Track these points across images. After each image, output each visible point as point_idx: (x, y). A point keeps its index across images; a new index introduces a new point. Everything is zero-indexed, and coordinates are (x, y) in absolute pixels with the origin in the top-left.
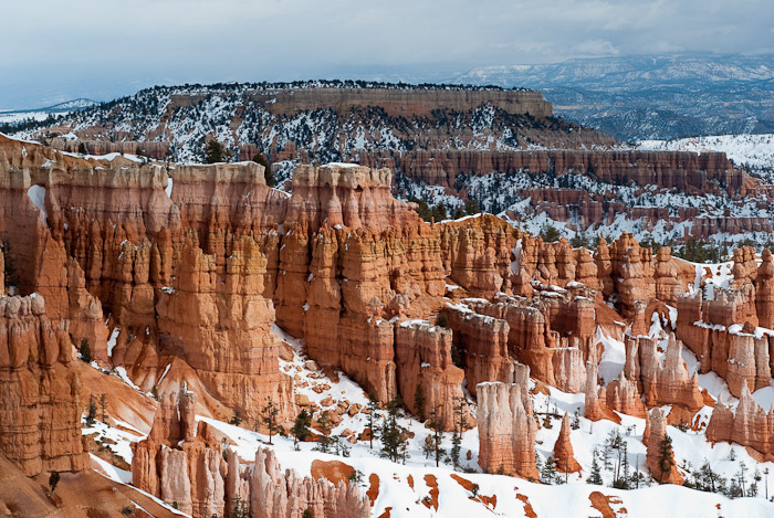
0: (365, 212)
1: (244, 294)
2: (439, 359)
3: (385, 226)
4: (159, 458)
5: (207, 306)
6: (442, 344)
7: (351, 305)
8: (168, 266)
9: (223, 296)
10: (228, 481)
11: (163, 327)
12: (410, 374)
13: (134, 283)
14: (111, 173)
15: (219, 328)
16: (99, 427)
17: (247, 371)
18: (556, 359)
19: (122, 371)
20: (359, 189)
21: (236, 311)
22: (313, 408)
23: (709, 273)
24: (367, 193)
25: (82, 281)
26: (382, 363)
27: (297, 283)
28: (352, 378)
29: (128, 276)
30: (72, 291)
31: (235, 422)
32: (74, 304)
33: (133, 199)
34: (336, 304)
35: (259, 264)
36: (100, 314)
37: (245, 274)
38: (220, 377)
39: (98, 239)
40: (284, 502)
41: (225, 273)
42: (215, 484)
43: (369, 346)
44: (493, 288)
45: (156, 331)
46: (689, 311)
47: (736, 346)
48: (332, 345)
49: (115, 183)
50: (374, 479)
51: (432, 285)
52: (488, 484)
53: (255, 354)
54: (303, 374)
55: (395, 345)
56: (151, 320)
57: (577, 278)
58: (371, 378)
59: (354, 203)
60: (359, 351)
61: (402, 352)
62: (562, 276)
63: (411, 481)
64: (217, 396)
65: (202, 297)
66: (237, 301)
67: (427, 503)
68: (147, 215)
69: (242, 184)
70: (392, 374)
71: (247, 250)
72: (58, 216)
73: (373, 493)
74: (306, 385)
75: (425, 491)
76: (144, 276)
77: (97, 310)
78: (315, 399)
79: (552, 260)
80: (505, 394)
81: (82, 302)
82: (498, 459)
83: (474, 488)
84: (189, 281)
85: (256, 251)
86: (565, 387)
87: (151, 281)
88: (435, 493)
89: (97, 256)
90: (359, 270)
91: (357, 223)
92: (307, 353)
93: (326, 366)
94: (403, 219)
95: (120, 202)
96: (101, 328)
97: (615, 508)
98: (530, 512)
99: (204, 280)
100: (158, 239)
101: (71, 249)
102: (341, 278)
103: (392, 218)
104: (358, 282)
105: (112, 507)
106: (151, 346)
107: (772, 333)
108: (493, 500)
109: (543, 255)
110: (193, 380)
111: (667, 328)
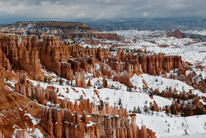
0: (56, 44)
1: (34, 58)
2: (68, 68)
4: (19, 86)
5: (28, 60)
6: (69, 66)
7: (53, 60)
8: (21, 53)
9: (31, 59)
10: (32, 90)
11: (20, 64)
12: (64, 71)
13: (15, 56)
14: (10, 37)
15: (30, 64)
16: (9, 81)
17: (35, 71)
18: (88, 68)
19: (13, 71)
20: (54, 40)
21: (33, 61)
22: (47, 77)
23: (113, 54)
24: (56, 41)
25: (5, 56)
26: (59, 69)
27: (44, 56)
28: (54, 72)
29: (14, 55)
30: (3, 58)
31: (33, 80)
32: (3, 60)
33: (14, 42)
34: (51, 59)
35: (37, 53)
36: (9, 62)
37: (34, 55)
38: (31, 72)
39: (8, 49)
40: (42, 93)
41: (31, 54)
42: (30, 90)
43: (57, 66)
44: (78, 56)
45: (19, 65)
46: (110, 60)
47: (118, 65)
48: (50, 66)
49: (11, 39)
50: (58, 89)
51: (67, 56)
52: (77, 89)
53: (37, 68)
54: (46, 72)
56: (18, 63)
57: (92, 55)
58: (57, 72)
59: (54, 42)
60: (55, 67)
61: (62, 67)
62: (89, 54)
63: (64, 89)
64: (30, 75)
65: (27, 59)
66: (33, 59)
67: (67, 92)
68: (17, 45)
69: (33, 39)
70: (61, 71)
73: (57, 91)
74: (47, 74)
75: (66, 90)
76: (17, 55)
78: (48, 75)
79: (87, 51)
80: (80, 74)
81: (5, 60)
82: (79, 84)
83: (75, 90)
85: (36, 51)
86: (90, 73)
87: (18, 56)
88: (68, 91)
89: (8, 51)
90: (55, 54)
91: (54, 46)
92: (46, 68)
93: (49, 70)
94: (62, 45)
95: (11, 42)
96: (9, 64)
97: (98, 92)
98: (84, 93)
99: (27, 56)
100: (19, 49)
101: (3, 50)
102: (51, 55)
103: (60, 45)
104: (55, 56)
105: (10, 95)
106: (18, 67)
107: (123, 63)
108: (78, 92)
109: (86, 51)
110: (26, 73)
111: (106, 63)
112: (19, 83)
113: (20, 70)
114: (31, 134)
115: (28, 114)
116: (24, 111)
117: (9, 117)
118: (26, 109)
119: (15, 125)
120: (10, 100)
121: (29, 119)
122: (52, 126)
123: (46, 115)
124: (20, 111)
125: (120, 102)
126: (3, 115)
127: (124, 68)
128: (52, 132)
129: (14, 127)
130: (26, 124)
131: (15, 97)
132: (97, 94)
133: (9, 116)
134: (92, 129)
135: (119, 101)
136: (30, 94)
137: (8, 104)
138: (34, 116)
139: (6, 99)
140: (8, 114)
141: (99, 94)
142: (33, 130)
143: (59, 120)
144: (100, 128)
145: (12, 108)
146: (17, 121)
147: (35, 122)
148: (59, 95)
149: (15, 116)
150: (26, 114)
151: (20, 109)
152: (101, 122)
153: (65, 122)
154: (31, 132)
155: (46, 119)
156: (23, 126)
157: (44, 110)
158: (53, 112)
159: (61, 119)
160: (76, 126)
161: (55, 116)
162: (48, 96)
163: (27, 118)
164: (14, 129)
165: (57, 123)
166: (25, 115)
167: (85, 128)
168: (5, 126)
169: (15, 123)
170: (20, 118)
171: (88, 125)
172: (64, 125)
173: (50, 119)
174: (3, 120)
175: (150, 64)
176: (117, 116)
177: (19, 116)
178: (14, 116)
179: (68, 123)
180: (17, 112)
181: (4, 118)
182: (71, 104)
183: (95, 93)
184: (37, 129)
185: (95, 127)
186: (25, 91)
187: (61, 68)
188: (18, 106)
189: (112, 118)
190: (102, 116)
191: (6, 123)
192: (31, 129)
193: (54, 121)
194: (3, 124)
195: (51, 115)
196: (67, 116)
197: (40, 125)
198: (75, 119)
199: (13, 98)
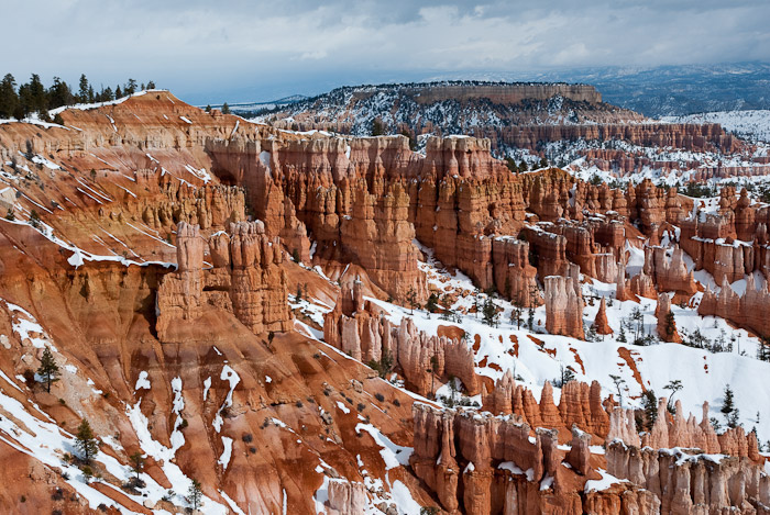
0: (473, 167)
1: (395, 220)
2: (520, 261)
3: (486, 175)
4: (340, 324)
5: (372, 227)
6: (522, 251)
7: (464, 227)
8: (347, 202)
9: (381, 222)
10: (383, 338)
11: (345, 241)
12: (501, 270)
13: (326, 214)
14: (311, 143)
15: (379, 242)
16: (303, 303)
17: (397, 269)
18: (598, 262)
19: (319, 268)
20: (470, 152)
21: (390, 231)
22: (439, 292)
23: (703, 205)
24: (474, 155)
25: (293, 212)
26: (484, 264)
27: (430, 213)
28: (465, 273)
29: (322, 208)
30: (287, 218)
31: (389, 301)
32: (288, 226)
33: (326, 160)
34: (454, 226)
35: (405, 201)
36: (305, 233)
37: (395, 208)
38: (380, 272)
39: (303, 185)
40: (419, 351)
41: (382, 206)
42: (375, 340)
43: (476, 253)
44: (557, 216)
45: (340, 243)
46: (688, 230)
47: (721, 253)
48: (452, 252)
49: (314, 150)
50: (477, 337)
51: (517, 213)
52: (551, 341)
53: (402, 258)
54: (434, 271)
55: (493, 253)
56: (337, 236)
57: (613, 209)
58: (477, 273)
59: (467, 161)
60: (469, 256)
61: (496, 257)
62: (603, 208)
63: (501, 339)
64: (378, 284)
65: (368, 222)
66: (391, 224)
67: (511, 352)
68: (334, 171)
69: (393, 150)
70: (490, 271)
71: (396, 193)
72: (278, 170)
73: (476, 347)
74: (437, 281)
75: (510, 345)
76: (333, 209)
77: (303, 228)
78: (441, 286)
79: (596, 197)
80: (563, 284)
81: (294, 225)
82: (559, 324)
83: (542, 343)
84: (361, 212)
85: (402, 192)
86: (603, 279)
87: (337, 212)
88: (516, 347)
89: (303, 196)
90: (469, 204)
91: (468, 174)
92: (436, 257)
93: (448, 265)
94: (498, 171)
95: (317, 161)
96: (306, 242)
97: (635, 358)
98: (578, 360)
99: (369, 211)
100: (340, 185)
101: (287, 192)
102: (457, 209)
103: (490, 171)
104: (469, 212)
105: (306, 354)
106: (338, 253)
107: (746, 244)
108: (554, 352)
109: (590, 194)
110: (363, 275)
111: (673, 241)
112: (339, 309)
113: (344, 262)
114: (377, 501)
115: (368, 428)
116: (353, 414)
117: (302, 432)
118: (361, 408)
119: (324, 464)
120: (305, 371)
121: (370, 444)
122: (455, 478)
123: (433, 435)
124: (340, 412)
125: (729, 402)
126: (283, 425)
127: (750, 263)
128: (453, 502)
129: (319, 470)
130: (361, 463)
131: (324, 362)
132: (632, 365)
133: (304, 429)
134: (610, 504)
135: (723, 396)
136: (376, 355)
137: (299, 384)
138: (389, 436)
139: (294, 368)
140: (300, 423)
141: (640, 367)
142: (386, 488)
143: (479, 455)
144: (644, 500)
145: (314, 400)
146: (330, 448)
147: (391, 458)
148: (483, 364)
149: (323, 431)
150: (360, 426)
151: (341, 405)
152: (648, 477)
153: (504, 466)
154: (380, 495)
155: (432, 447)
156: (349, 469)
157: (425, 416)
158: (457, 427)
159: (487, 453)
160: (545, 486)
161: (467, 439)
162: (442, 362)
163: (364, 441)
164: (317, 479)
165: (471, 467)
166: (357, 430)
167: (582, 494)
168: (288, 462)
169: (323, 455)
170: (339, 440)
171: (593, 485)
172: (499, 477)
173: (447, 450)
174: (284, 442)
176: (717, 458)
177: (335, 429)
178: (319, 428)
179: (516, 471)
180: (333, 415)
181: (286, 435)
182: (527, 398)
183: (623, 361)
184: (398, 483)
185: (622, 496)
186: (358, 341)
187: (492, 261)
188: (335, 393)
189: (694, 467)
190: (651, 453)
191: (294, 454)
192: (378, 483)
193: (462, 461)
194: (283, 457)
195: (452, 438)
196: (512, 442)
197: (410, 468)
198: (541, 457)
199: (316, 366)
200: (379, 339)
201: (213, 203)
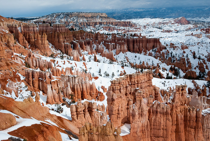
0: (61, 30)
1: (44, 40)
2: (69, 47)
3: (64, 31)
5: (40, 41)
7: (59, 41)
8: (36, 37)
9: (42, 40)
11: (36, 44)
12: (66, 49)
13: (32, 39)
14: (29, 25)
15: (42, 44)
16: (22, 56)
17: (45, 49)
18: (86, 47)
19: (31, 50)
20: (61, 27)
21: (43, 42)
22: (54, 54)
23: (110, 37)
24: (62, 27)
25: (25, 39)
26: (63, 48)
28: (60, 50)
29: (31, 38)
30: (23, 40)
31: (43, 55)
32: (24, 42)
33: (32, 28)
34: (58, 41)
35: (46, 36)
36: (27, 43)
37: (44, 38)
38: (42, 50)
39: (27, 33)
40: (42, 64)
41: (42, 37)
43: (61, 46)
44: (80, 39)
45: (35, 45)
46: (105, 42)
47: (109, 46)
48: (58, 46)
49: (30, 26)
50: (58, 61)
51: (71, 39)
52: (71, 61)
53: (46, 47)
54: (54, 50)
55: (65, 46)
56: (34, 43)
57: (92, 38)
58: (62, 50)
59: (60, 28)
60: (60, 47)
61: (65, 47)
62: (90, 37)
63: (62, 61)
64: (42, 52)
65: (39, 40)
66: (44, 41)
67: (63, 64)
68: (34, 30)
69: (47, 26)
70: (64, 49)
71: (44, 35)
72: (23, 30)
73: (57, 63)
75: (63, 63)
76: (33, 38)
77: (27, 42)
78: (55, 53)
79: (89, 35)
80: (76, 51)
81: (25, 41)
82: (75, 59)
83: (69, 62)
84: (38, 38)
85: (45, 35)
86: (86, 51)
87: (34, 39)
88: (65, 63)
89: (27, 35)
90: (60, 37)
91: (61, 31)
92: (55, 47)
93: (57, 48)
94: (67, 30)
95: (31, 29)
96: (27, 45)
97: (86, 64)
98: (76, 65)
99: (39, 38)
100: (35, 33)
101: (24, 35)
102: (58, 38)
103: (65, 30)
104: (60, 38)
105: (8, 62)
106: (34, 47)
107: (114, 44)
108: (72, 64)
109: (88, 35)
110: (39, 51)
111: (103, 44)
112: (28, 56)
113: (36, 48)
114: (18, 85)
115: (19, 74)
116: (16, 72)
117: (6, 75)
118: (18, 71)
119: (9, 80)
120: (8, 65)
121: (18, 76)
122: (31, 81)
123: (28, 74)
124: (13, 71)
125: (100, 71)
126: (2, 74)
127: (114, 47)
128: (31, 85)
129: (8, 80)
130: (16, 80)
131: (12, 64)
132: (85, 65)
133: (6, 74)
134: (55, 83)
137: (6, 67)
138: (23, 75)
139: (6, 64)
140: (5, 73)
141: (86, 66)
142: (20, 83)
143: (35, 77)
144: (61, 82)
145: (9, 70)
146: (11, 77)
147: (22, 78)
148: (58, 66)
149: (10, 75)
150: (17, 74)
151: (14, 70)
152: (66, 80)
153: (40, 79)
154: (19, 84)
155: (28, 76)
156: (14, 80)
157: (27, 71)
158: (32, 73)
159: (37, 77)
160: (45, 81)
161: (33, 74)
162: (47, 65)
163: (17, 76)
164: (7, 82)
165: (34, 79)
166: (16, 74)
167: (51, 82)
168: (2, 79)
169: (9, 78)
170: (13, 76)
171: (52, 80)
172: (39, 80)
173: (30, 77)
174: (2, 76)
175: (135, 45)
176: (76, 76)
177: (12, 74)
178: (9, 74)
179: (41, 79)
180: (12, 72)
181: (2, 75)
182: (59, 70)
183: (84, 65)
184: (23, 82)
185: (57, 82)
186: (31, 62)
187: (65, 48)
188: (13, 68)
189: (72, 78)
190: (67, 76)
191: (3, 78)
192: (19, 82)
193: (33, 78)
194: (1, 79)
195: (31, 74)
196: (41, 75)
197: (25, 80)
198: (44, 76)
199: (10, 64)
200: (35, 62)
201: (5, 37)
